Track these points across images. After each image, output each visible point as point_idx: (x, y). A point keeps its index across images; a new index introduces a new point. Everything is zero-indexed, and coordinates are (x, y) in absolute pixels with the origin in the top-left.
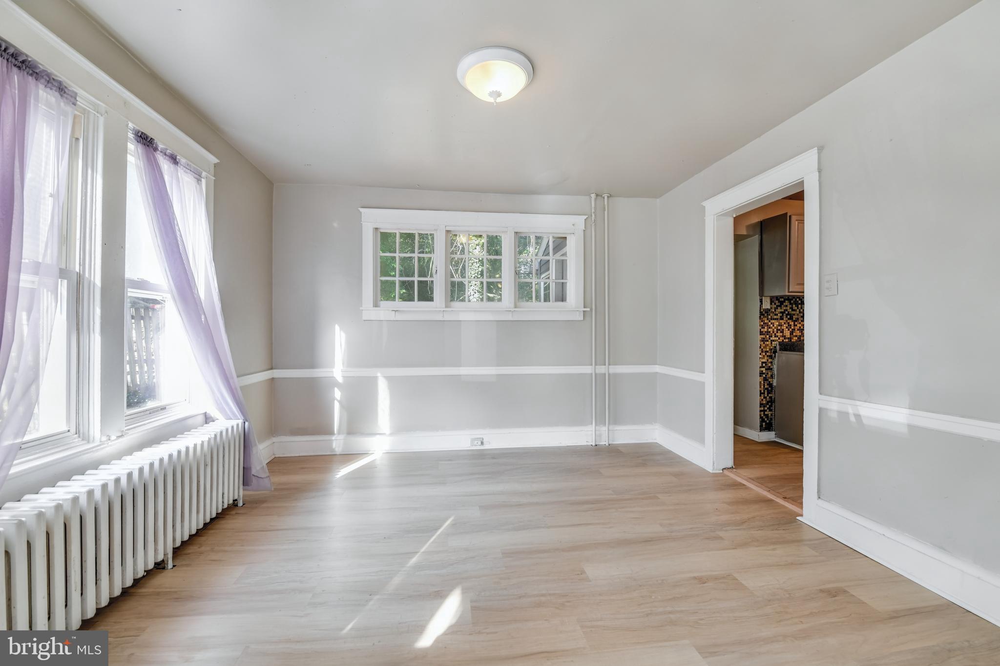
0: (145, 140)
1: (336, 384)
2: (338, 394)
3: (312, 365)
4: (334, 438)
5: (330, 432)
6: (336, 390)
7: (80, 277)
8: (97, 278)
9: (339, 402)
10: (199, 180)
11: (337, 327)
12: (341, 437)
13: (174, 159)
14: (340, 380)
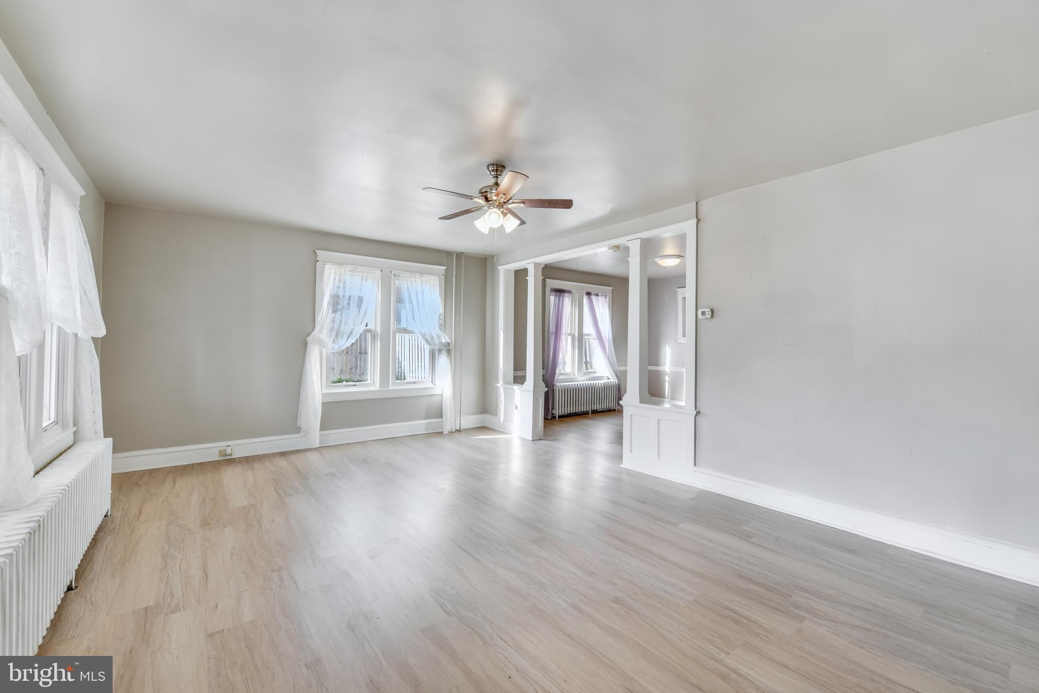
0: (588, 294)
1: (668, 374)
2: (667, 378)
3: (658, 365)
4: (665, 400)
5: (665, 398)
6: (667, 376)
7: (574, 335)
8: (577, 335)
9: (668, 382)
10: (606, 298)
11: (667, 347)
12: (668, 400)
13: (597, 295)
14: (668, 372)
